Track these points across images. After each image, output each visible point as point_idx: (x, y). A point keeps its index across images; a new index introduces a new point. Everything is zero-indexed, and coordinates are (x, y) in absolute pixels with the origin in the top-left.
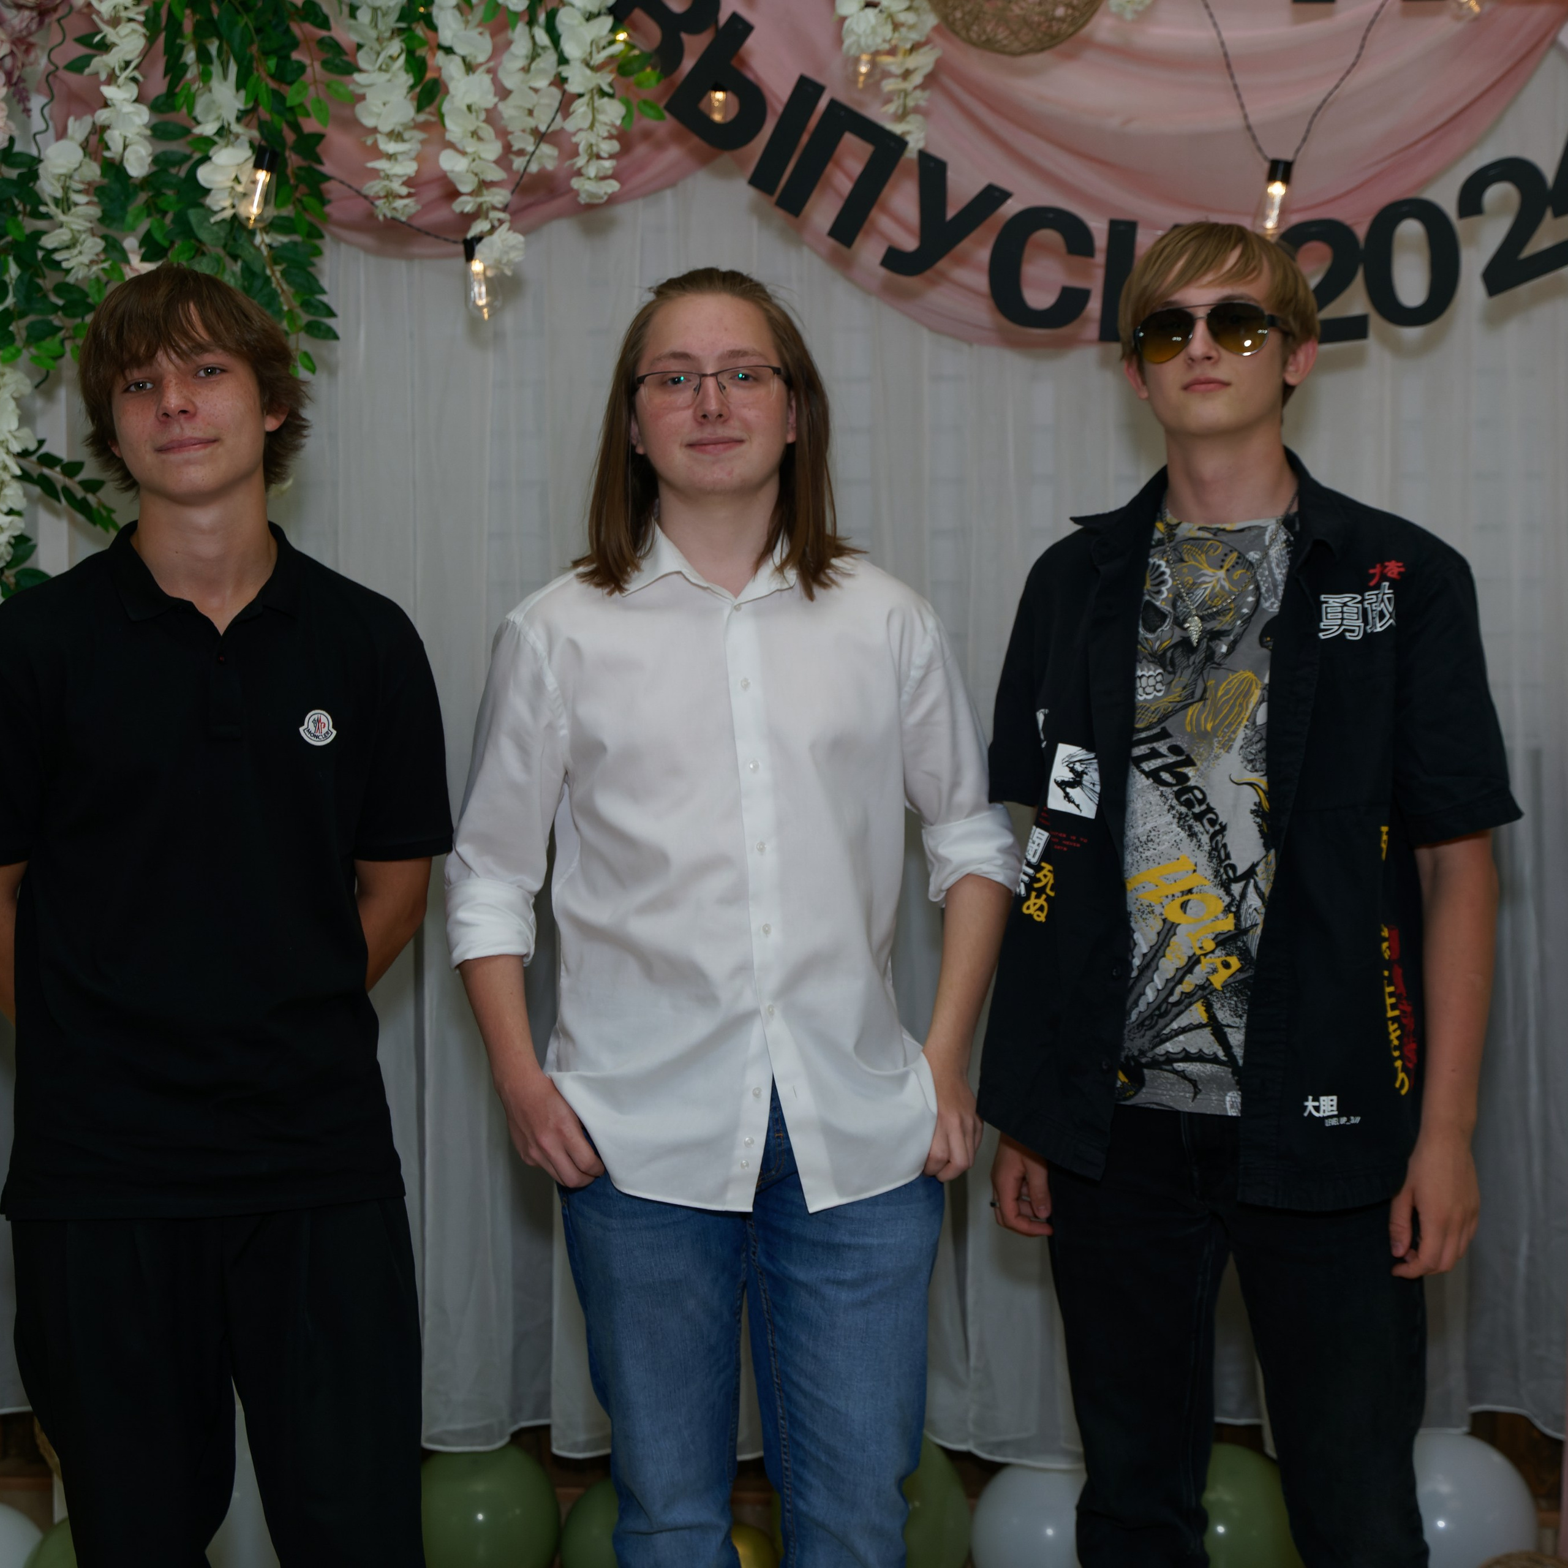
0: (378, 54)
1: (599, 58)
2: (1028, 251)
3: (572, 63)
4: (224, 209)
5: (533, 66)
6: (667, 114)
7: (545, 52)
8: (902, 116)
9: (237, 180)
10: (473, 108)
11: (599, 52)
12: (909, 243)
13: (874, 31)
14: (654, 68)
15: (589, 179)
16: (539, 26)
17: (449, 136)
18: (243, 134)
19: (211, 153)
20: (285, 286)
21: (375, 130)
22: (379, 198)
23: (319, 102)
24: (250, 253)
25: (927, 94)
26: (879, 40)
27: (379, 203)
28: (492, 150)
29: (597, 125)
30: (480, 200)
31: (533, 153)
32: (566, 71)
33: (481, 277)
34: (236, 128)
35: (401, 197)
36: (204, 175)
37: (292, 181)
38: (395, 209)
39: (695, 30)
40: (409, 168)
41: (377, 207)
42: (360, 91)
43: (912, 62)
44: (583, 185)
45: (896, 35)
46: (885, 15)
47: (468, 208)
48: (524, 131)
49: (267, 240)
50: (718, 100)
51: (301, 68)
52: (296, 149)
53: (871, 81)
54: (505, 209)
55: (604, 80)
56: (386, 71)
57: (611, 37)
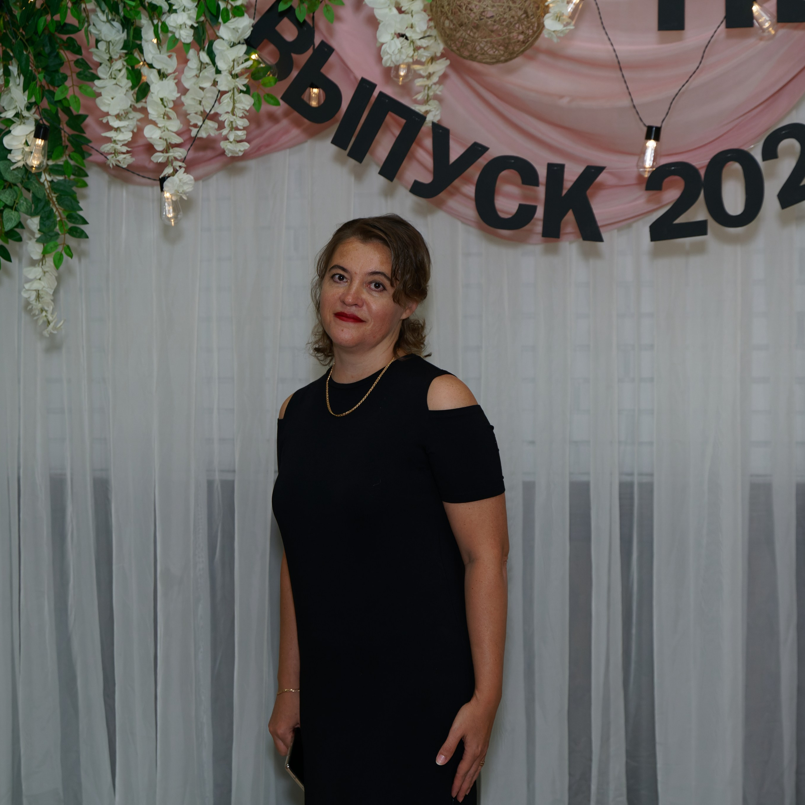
0: (110, 68)
1: (238, 70)
2: (498, 183)
3: (222, 72)
4: (20, 161)
5: (201, 75)
6: (281, 102)
7: (208, 66)
8: (426, 101)
9: (26, 143)
10: (164, 100)
11: (238, 66)
12: (426, 178)
13: (400, 51)
14: (274, 75)
15: (231, 142)
16: (204, 50)
17: (151, 117)
18: (30, 117)
19: (11, 129)
20: (57, 206)
21: (107, 114)
22: (111, 153)
23: (75, 97)
24: (36, 187)
25: (441, 87)
26: (404, 57)
27: (109, 157)
28: (175, 125)
29: (236, 110)
30: (168, 155)
31: (201, 126)
32: (219, 78)
33: (170, 200)
34: (25, 113)
35: (124, 153)
36: (7, 141)
37: (64, 144)
38: (118, 161)
39: (301, 51)
40: (127, 136)
41: (108, 159)
42: (98, 91)
43: (432, 68)
44: (226, 146)
45: (416, 54)
46: (409, 41)
47: (160, 160)
48: (196, 113)
49: (49, 179)
50: (314, 93)
51: (65, 78)
52: (68, 125)
53: (407, 80)
54: (183, 161)
55: (241, 83)
56: (115, 79)
57: (247, 57)
